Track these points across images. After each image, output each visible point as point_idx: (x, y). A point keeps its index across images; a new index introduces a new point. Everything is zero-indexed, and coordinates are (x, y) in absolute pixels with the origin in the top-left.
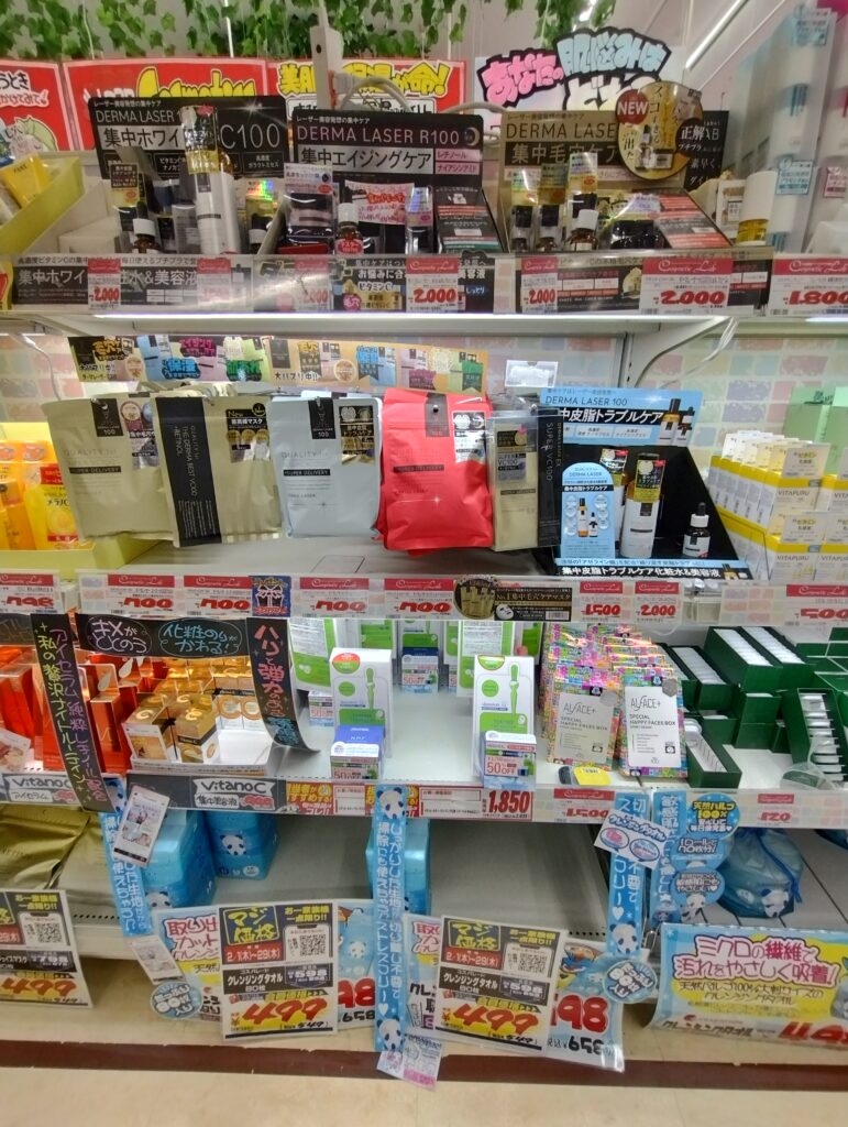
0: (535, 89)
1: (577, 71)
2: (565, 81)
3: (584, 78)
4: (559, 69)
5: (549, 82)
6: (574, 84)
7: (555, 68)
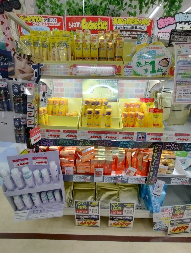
0: (169, 25)
1: (178, 21)
2: (176, 23)
3: (180, 23)
4: (175, 21)
5: (172, 23)
6: (178, 24)
7: (174, 20)
